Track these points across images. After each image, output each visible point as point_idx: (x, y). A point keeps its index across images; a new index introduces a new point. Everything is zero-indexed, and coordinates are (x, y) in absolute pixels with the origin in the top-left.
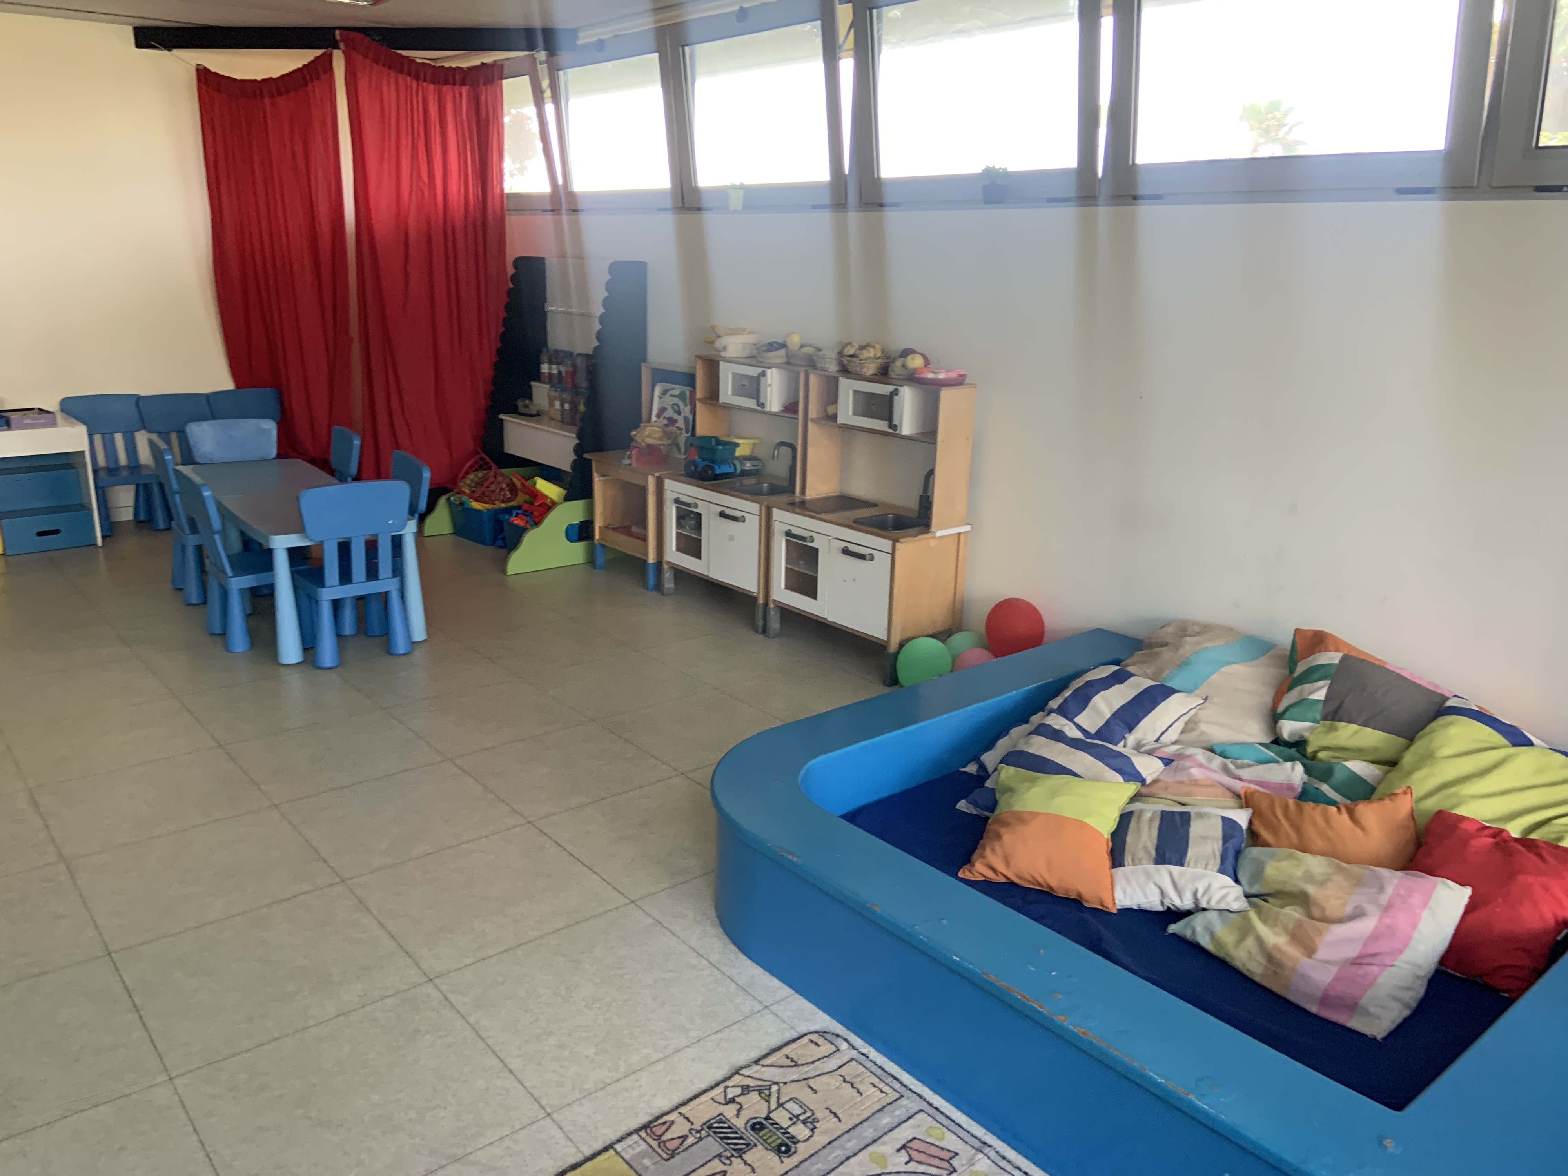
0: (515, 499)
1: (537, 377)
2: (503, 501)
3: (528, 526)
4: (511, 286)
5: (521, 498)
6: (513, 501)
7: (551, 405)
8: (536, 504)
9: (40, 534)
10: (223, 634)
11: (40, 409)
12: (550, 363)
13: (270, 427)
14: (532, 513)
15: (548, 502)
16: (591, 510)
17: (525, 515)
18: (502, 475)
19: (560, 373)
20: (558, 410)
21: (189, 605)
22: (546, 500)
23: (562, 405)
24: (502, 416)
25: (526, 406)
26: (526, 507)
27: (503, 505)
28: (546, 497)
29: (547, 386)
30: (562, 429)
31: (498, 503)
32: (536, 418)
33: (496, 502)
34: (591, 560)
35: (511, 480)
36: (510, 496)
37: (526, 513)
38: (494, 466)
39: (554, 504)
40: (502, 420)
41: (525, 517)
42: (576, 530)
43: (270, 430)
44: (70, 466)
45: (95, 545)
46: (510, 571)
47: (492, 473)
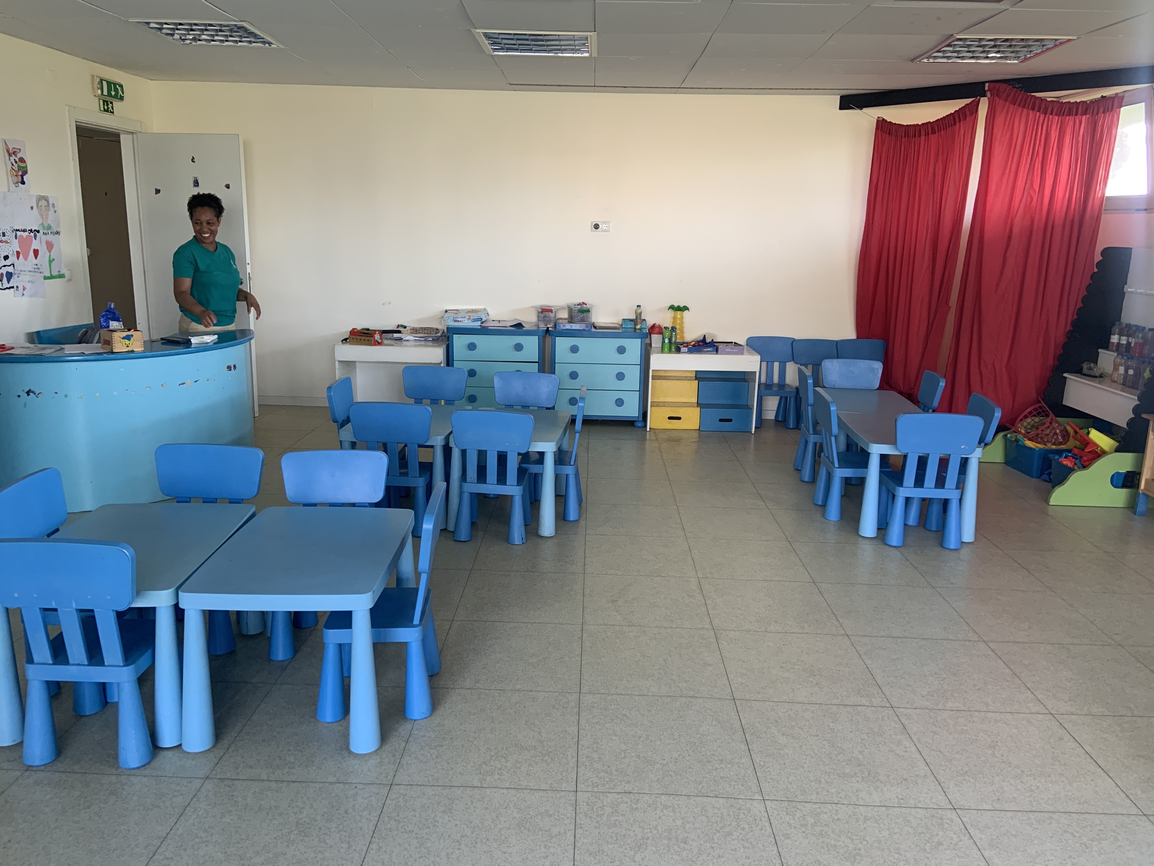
0: (1067, 442)
1: (1106, 345)
2: (1054, 444)
3: (1076, 467)
4: (1096, 270)
5: (1072, 443)
6: (1064, 444)
7: (1116, 369)
8: (1087, 450)
9: (721, 420)
10: (824, 506)
11: (735, 343)
12: (1121, 334)
13: (878, 367)
14: (1081, 457)
15: (1098, 450)
16: (1140, 463)
17: (1073, 458)
18: (1057, 422)
19: (1129, 343)
20: (1121, 374)
21: (802, 481)
22: (1097, 448)
23: (1126, 371)
24: (1065, 375)
25: (1090, 369)
26: (1076, 451)
27: (1054, 447)
28: (1097, 446)
29: (1116, 354)
30: (1122, 391)
31: (1049, 445)
32: (1098, 379)
33: (1047, 444)
34: (1132, 506)
35: (1065, 427)
36: (1061, 440)
37: (1075, 456)
38: (1051, 414)
39: (1104, 453)
40: (1066, 378)
41: (1074, 460)
42: (1122, 478)
43: (878, 369)
44: (745, 380)
45: (751, 432)
46: (1053, 501)
47: (1049, 419)
